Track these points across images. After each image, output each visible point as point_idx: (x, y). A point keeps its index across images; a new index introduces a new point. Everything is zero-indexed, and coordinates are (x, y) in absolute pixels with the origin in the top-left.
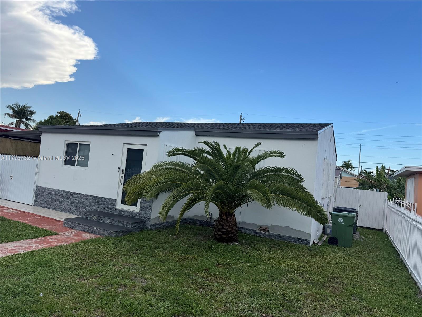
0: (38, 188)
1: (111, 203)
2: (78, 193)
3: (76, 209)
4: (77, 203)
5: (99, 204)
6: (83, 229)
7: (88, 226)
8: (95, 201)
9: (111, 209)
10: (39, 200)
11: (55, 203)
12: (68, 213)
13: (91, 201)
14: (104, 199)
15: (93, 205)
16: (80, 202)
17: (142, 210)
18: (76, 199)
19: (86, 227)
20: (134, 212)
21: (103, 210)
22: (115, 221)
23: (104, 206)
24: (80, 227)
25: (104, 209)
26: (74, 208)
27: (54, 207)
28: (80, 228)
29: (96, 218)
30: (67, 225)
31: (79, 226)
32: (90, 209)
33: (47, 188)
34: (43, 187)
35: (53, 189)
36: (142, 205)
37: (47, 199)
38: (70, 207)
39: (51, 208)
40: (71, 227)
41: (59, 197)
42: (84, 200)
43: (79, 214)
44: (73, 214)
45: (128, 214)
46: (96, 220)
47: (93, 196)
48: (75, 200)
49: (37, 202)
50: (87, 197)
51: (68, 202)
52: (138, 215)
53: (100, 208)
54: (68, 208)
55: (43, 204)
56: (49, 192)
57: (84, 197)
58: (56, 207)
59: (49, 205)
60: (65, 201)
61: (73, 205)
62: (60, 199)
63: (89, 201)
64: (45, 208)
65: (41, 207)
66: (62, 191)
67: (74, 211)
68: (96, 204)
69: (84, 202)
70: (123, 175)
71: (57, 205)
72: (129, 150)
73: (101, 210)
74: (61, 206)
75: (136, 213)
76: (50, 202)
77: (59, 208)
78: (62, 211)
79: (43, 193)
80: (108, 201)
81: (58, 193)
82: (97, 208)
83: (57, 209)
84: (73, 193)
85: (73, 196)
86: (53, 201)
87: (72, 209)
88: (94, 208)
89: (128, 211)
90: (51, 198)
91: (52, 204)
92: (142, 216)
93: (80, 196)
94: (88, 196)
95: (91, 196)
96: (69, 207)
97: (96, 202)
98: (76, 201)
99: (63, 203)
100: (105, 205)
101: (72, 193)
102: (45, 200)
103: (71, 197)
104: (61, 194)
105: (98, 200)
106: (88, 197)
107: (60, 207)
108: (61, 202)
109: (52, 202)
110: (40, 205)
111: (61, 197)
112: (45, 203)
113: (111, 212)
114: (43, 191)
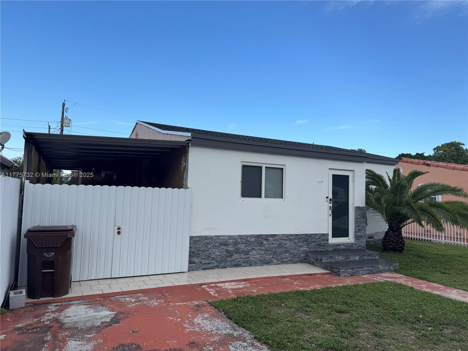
0: (194, 239)
1: (323, 239)
2: (275, 235)
3: (274, 257)
4: (276, 248)
5: (308, 244)
6: (366, 272)
7: (373, 267)
8: (302, 240)
9: (324, 245)
10: (200, 260)
11: (235, 256)
12: (263, 265)
13: (297, 241)
14: (314, 235)
15: (300, 246)
16: (280, 246)
17: (357, 240)
18: (273, 244)
19: (370, 268)
20: (350, 243)
21: (315, 250)
22: (364, 256)
23: (315, 244)
24: (364, 270)
25: (315, 248)
26: (271, 256)
27: (233, 263)
28: (363, 272)
29: (342, 258)
30: (346, 274)
31: (362, 271)
32: (296, 251)
33: (215, 236)
34: (206, 237)
35: (229, 236)
36: (357, 235)
37: (216, 253)
38: (264, 255)
39: (227, 266)
40: (352, 274)
41: (242, 246)
42: (286, 242)
43: (280, 262)
44: (271, 265)
45: (344, 247)
46: (343, 260)
47: (299, 235)
48: (271, 245)
49: (194, 263)
50: (289, 237)
51: (260, 250)
52: (354, 245)
53: (310, 247)
54: (261, 259)
55: (209, 263)
56: (222, 241)
57: (286, 238)
58: (239, 261)
59: (223, 261)
60: (254, 249)
61: (269, 252)
62: (245, 248)
63: (293, 242)
64: (214, 269)
65: (204, 269)
66: (246, 236)
67: (271, 261)
68: (305, 243)
69: (286, 244)
70: (331, 205)
71: (240, 258)
72: (334, 176)
73: (312, 250)
74: (249, 258)
75: (352, 244)
76: (225, 257)
77: (244, 262)
78: (251, 265)
79: (206, 247)
80: (320, 237)
81: (240, 240)
82: (306, 248)
83: (241, 264)
84: (267, 236)
85: (268, 240)
86: (230, 254)
87: (268, 257)
88: (301, 249)
89: (343, 244)
90: (227, 250)
91: (229, 259)
92: (358, 245)
93: (279, 237)
94: (292, 235)
95: (296, 235)
96: (262, 257)
97: (303, 242)
98: (273, 245)
99: (250, 253)
100: (315, 242)
101: (265, 237)
102: (214, 256)
103: (265, 242)
104: (247, 241)
105: (306, 238)
106: (292, 238)
107: (246, 260)
108: (247, 253)
109: (228, 257)
110: (204, 267)
111: (246, 245)
112: (213, 262)
113: (324, 250)
114: (206, 243)
